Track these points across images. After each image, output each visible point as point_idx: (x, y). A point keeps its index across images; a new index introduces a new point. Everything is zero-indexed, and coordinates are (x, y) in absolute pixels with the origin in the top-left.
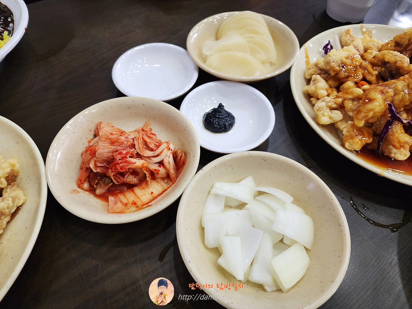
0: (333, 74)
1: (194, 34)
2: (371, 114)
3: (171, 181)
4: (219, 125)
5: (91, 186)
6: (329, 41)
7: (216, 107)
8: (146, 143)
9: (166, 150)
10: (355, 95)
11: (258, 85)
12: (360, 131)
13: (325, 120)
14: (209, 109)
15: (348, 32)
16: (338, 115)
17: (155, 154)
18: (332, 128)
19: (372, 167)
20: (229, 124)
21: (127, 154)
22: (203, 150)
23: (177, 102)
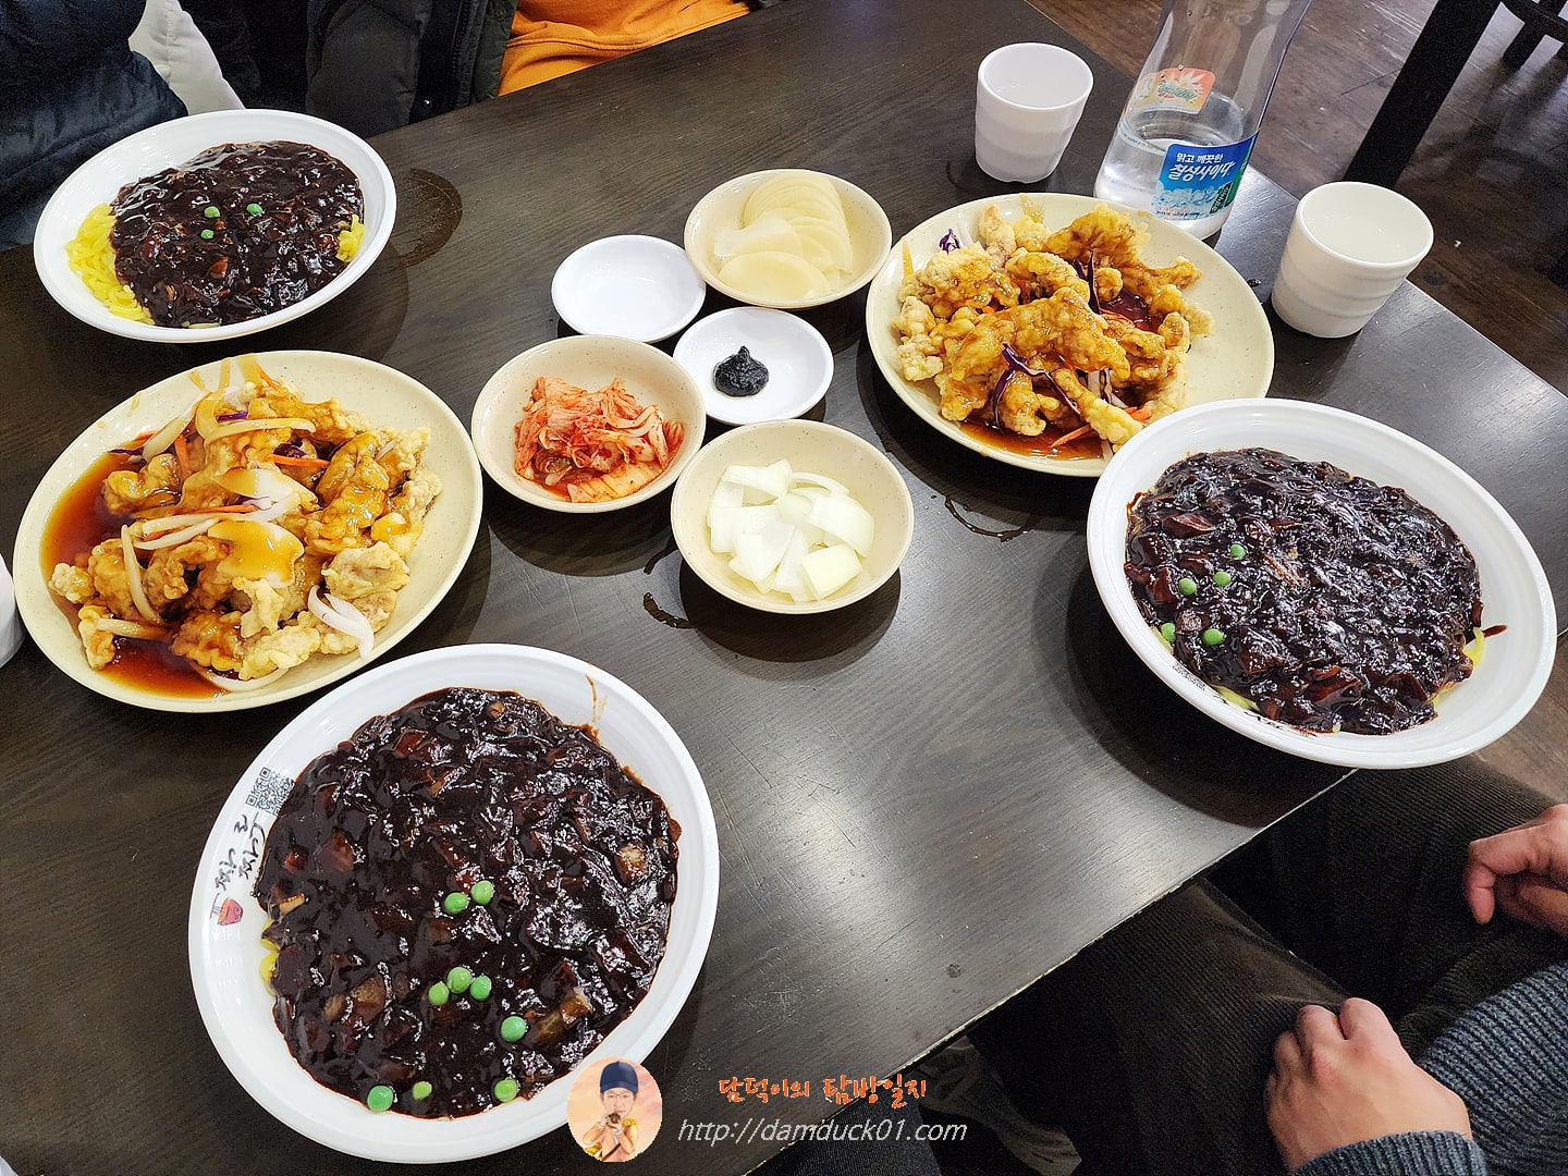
0: (939, 294)
1: (696, 221)
2: (973, 362)
3: (660, 466)
4: (738, 382)
5: (536, 472)
6: (950, 231)
7: (736, 353)
8: (620, 410)
9: (653, 418)
10: (962, 331)
11: (807, 314)
12: (964, 388)
13: (914, 373)
14: (723, 357)
15: (990, 211)
16: (935, 365)
17: (637, 423)
18: (928, 385)
19: (946, 428)
20: (757, 382)
21: (594, 422)
22: (710, 420)
23: (668, 345)
